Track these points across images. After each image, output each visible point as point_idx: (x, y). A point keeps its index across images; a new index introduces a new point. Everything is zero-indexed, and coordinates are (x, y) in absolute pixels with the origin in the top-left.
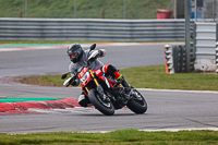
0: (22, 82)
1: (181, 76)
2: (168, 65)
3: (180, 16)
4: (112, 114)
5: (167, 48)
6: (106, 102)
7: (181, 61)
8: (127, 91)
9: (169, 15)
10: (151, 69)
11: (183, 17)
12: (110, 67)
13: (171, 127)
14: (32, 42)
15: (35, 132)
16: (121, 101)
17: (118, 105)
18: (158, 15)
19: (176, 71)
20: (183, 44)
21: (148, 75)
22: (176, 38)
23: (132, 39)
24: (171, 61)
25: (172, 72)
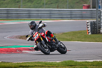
0: (20, 38)
1: (94, 35)
2: (88, 30)
3: (94, 7)
4: (49, 54)
5: (88, 23)
6: (46, 48)
7: (94, 29)
8: (57, 43)
9: (88, 7)
10: (80, 32)
11: (95, 8)
12: (48, 32)
13: (90, 59)
14: (24, 20)
15: (26, 62)
16: (54, 48)
17: (52, 50)
18: (83, 7)
19: (92, 33)
20: (95, 20)
21: (79, 35)
22: (92, 18)
23: (71, 18)
24: (89, 29)
25: (90, 34)
